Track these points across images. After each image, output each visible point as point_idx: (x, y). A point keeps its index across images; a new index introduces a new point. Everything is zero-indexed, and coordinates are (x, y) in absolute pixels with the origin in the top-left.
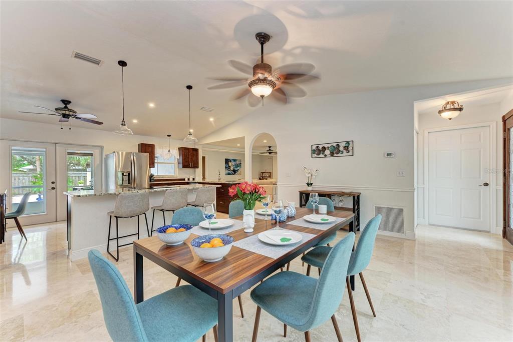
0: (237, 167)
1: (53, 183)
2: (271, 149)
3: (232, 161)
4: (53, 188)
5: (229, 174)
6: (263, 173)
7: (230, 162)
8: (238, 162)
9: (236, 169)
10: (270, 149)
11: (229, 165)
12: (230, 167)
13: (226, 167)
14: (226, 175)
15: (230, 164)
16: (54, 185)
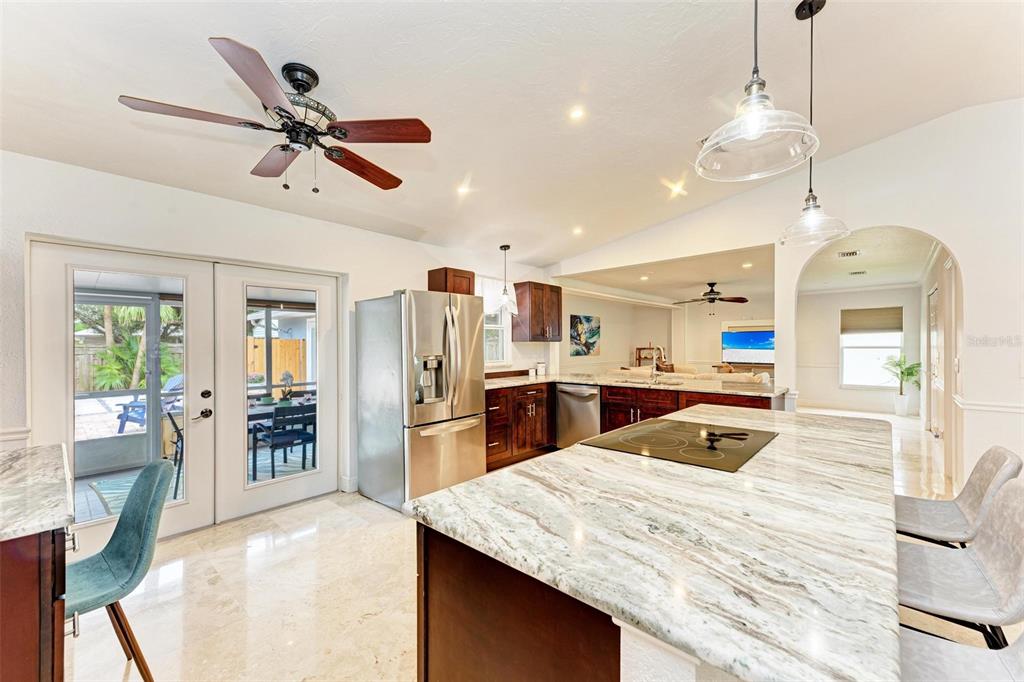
0: (593, 336)
1: (206, 394)
2: (715, 289)
3: (584, 321)
4: (206, 414)
5: (578, 353)
6: (639, 349)
7: (581, 323)
8: (594, 324)
9: (591, 341)
10: (712, 291)
11: (577, 331)
12: (579, 335)
13: (572, 337)
14: (572, 355)
15: (580, 327)
16: (207, 404)
